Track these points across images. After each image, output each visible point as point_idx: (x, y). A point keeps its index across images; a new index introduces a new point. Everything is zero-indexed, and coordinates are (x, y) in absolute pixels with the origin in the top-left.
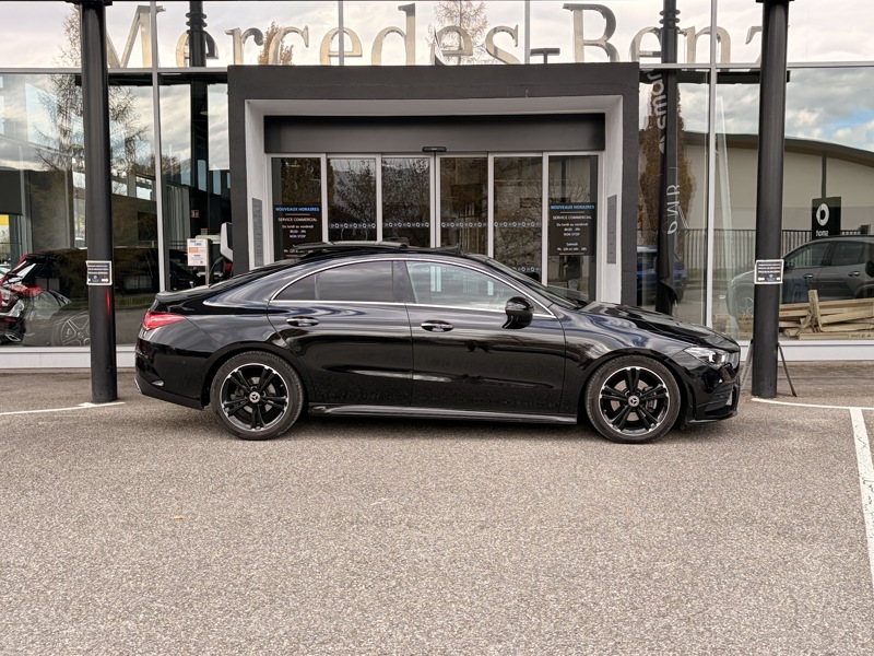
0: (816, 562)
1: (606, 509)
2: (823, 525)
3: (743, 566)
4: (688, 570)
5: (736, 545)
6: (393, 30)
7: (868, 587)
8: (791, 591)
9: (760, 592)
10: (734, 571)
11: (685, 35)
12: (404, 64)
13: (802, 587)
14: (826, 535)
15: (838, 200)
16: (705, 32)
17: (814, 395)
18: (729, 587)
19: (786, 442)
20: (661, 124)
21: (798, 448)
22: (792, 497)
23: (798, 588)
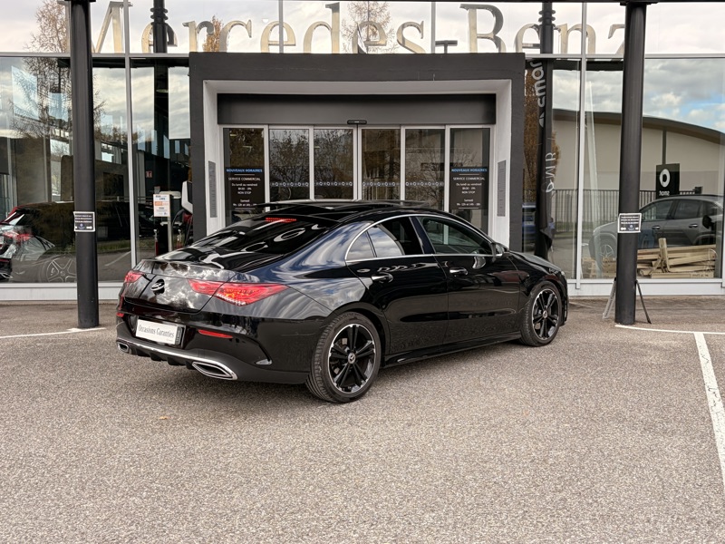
0: (676, 450)
1: (507, 411)
2: (680, 422)
3: (619, 454)
4: (575, 456)
5: (612, 438)
6: (321, 24)
7: (717, 468)
8: (658, 472)
9: (634, 473)
10: (612, 458)
11: (560, 31)
12: (330, 52)
13: (666, 469)
14: (682, 430)
15: (677, 166)
16: (575, 28)
17: (665, 322)
18: (609, 469)
19: (645, 359)
20: (541, 103)
21: (655, 363)
22: (653, 401)
23: (663, 470)
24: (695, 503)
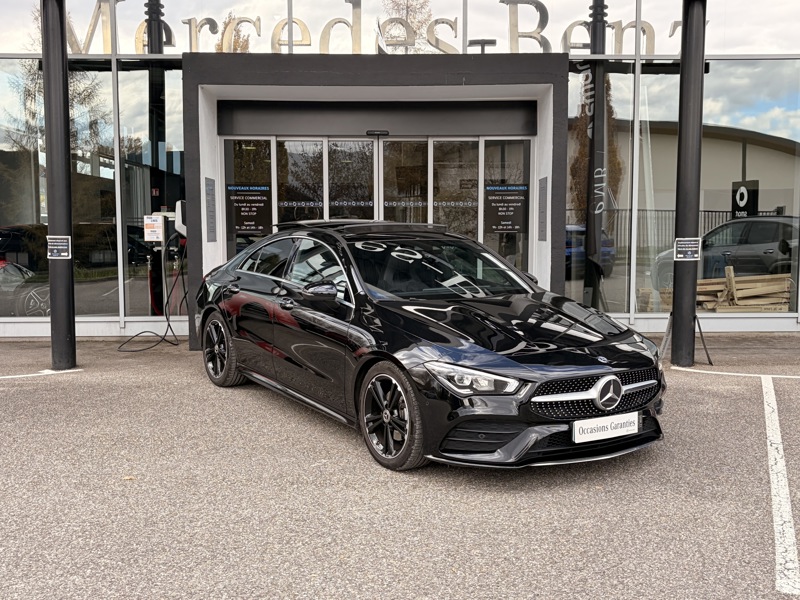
0: (724, 519)
2: (732, 484)
3: (657, 523)
4: (605, 527)
5: (651, 503)
6: (340, 21)
7: (770, 542)
8: (700, 546)
9: (671, 547)
10: (648, 528)
11: (613, 28)
12: (350, 53)
13: (710, 542)
14: (734, 494)
15: (756, 183)
16: (631, 25)
17: (729, 364)
18: (643, 542)
19: (701, 407)
20: (590, 111)
21: (712, 413)
22: (704, 459)
23: (706, 543)
24: (739, 585)
